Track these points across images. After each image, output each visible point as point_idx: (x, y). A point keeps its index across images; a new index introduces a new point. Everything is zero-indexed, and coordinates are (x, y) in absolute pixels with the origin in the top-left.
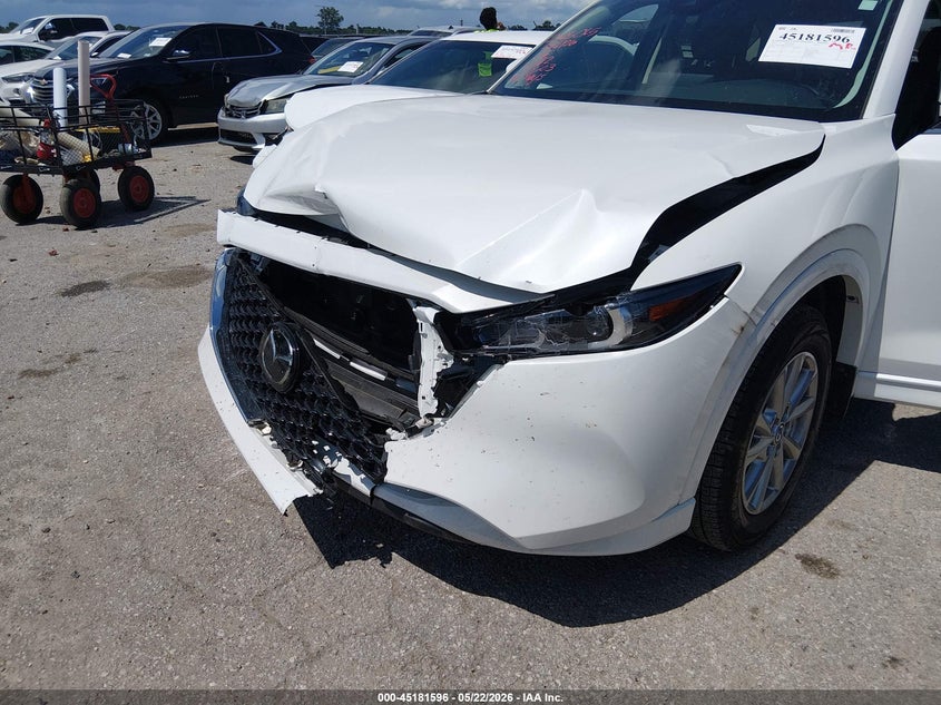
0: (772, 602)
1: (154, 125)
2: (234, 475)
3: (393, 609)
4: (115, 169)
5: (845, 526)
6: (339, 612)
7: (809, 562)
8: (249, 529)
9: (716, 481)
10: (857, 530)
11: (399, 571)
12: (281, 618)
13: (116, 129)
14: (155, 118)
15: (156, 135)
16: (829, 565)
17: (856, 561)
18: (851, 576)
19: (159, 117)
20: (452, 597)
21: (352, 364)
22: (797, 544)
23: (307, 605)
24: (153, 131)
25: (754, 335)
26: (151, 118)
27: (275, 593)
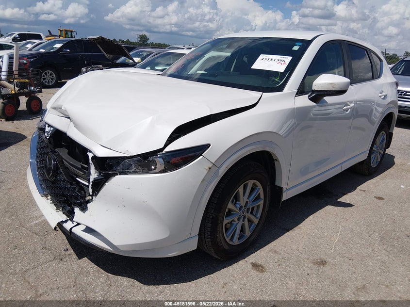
0: (234, 281)
1: (52, 79)
2: (32, 223)
3: (77, 279)
4: (26, 97)
5: (276, 252)
6: (55, 279)
7: (255, 266)
8: (31, 245)
9: (209, 229)
10: (280, 254)
11: (86, 265)
12: (31, 280)
13: (27, 80)
14: (53, 76)
15: (52, 83)
16: (263, 267)
17: (274, 266)
18: (270, 272)
19: (55, 76)
20: (103, 275)
21: (77, 179)
22: (253, 258)
23: (43, 276)
24: (51, 82)
25: (217, 171)
26: (51, 76)
27: (32, 271)
